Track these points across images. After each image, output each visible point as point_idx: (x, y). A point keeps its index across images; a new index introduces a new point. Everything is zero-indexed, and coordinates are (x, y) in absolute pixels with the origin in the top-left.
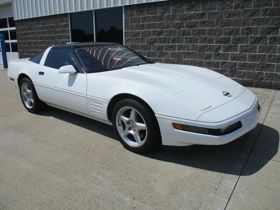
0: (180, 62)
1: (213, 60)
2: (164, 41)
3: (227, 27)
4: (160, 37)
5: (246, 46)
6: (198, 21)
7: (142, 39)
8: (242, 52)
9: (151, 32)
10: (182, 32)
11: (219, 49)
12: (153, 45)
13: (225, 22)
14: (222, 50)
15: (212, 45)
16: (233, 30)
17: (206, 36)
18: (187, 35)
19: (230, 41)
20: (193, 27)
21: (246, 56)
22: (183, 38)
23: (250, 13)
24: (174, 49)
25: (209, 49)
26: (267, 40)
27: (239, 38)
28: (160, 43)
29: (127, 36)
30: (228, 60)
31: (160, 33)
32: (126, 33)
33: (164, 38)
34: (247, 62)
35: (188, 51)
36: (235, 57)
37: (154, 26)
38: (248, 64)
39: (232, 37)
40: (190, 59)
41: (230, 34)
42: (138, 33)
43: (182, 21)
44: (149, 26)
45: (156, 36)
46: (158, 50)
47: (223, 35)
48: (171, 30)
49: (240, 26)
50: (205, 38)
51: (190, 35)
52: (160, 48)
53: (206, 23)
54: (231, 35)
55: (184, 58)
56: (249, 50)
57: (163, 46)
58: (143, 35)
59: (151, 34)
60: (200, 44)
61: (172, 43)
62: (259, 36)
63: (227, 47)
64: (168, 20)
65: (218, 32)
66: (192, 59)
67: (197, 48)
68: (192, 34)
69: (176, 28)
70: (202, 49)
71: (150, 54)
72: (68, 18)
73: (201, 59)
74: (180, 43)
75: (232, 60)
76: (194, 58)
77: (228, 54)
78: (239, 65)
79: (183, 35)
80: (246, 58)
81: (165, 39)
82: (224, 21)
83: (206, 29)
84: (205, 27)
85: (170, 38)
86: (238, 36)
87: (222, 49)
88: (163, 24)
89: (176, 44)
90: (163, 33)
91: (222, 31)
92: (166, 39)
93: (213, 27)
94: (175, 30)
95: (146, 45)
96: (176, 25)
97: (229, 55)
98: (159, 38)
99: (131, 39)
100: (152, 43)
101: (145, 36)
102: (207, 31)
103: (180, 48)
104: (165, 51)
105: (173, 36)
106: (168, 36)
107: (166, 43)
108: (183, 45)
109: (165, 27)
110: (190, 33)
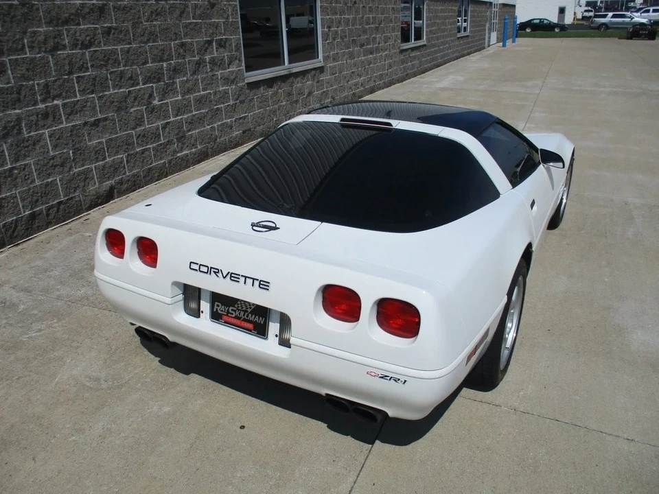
0: (81, 154)
1: (148, 124)
2: (19, 100)
5: (186, 81)
8: (184, 94)
10: (67, 62)
11: (151, 95)
13: (148, 31)
14: (157, 98)
15: (139, 90)
16: (163, 50)
17: (122, 69)
19: (164, 74)
20: (91, 46)
21: (190, 101)
22: (73, 80)
23: (178, 12)
24: (57, 119)
25: (135, 100)
26: (206, 66)
27: (175, 66)
30: (170, 117)
33: (12, 87)
34: (194, 113)
36: (179, 108)
38: (197, 116)
39: (165, 65)
40: (103, 138)
41: (161, 60)
43: (57, 26)
47: (151, 63)
48: (32, 60)
49: (171, 39)
50: (122, 75)
51: (87, 69)
52: (13, 127)
53: (114, 34)
54: (163, 61)
55: (90, 140)
56: (192, 89)
57: (19, 119)
60: (116, 91)
61: (44, 101)
62: (197, 58)
63: (163, 90)
65: (142, 55)
66: (108, 137)
67: (113, 102)
68: (92, 66)
69: (45, 52)
73: (126, 131)
74: (69, 98)
75: (177, 115)
76: (111, 133)
77: (167, 105)
78: (186, 123)
79: (70, 73)
80: (191, 105)
81: (19, 93)
82: (146, 29)
83: (117, 49)
84: (114, 45)
85: (33, 85)
86: (172, 62)
87: (155, 95)
89: (55, 102)
90: (5, 71)
91: (147, 52)
92: (21, 90)
93: (129, 44)
94: (42, 58)
96: (45, 40)
102: (122, 55)
103: (72, 111)
104: (32, 134)
105: (41, 78)
106: (28, 79)
107: (27, 106)
108: (78, 101)
109: (8, 50)
110: (87, 64)
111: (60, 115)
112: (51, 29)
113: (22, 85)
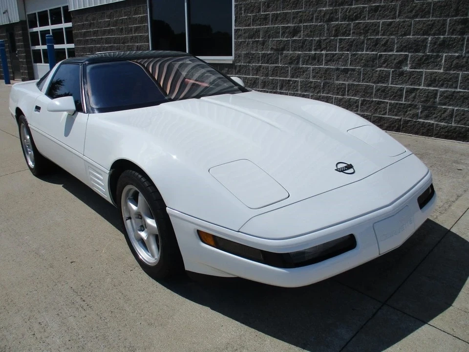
0: (329, 86)
1: (392, 84)
2: (302, 47)
3: (421, 18)
4: (294, 38)
5: (458, 57)
6: (364, 8)
7: (263, 43)
8: (449, 69)
9: (279, 29)
10: (334, 29)
11: (403, 61)
12: (282, 54)
13: (417, 8)
14: (409, 66)
15: (391, 56)
16: (433, 25)
17: (380, 37)
18: (343, 34)
19: (426, 46)
20: (356, 19)
21: (457, 77)
22: (337, 40)
24: (319, 62)
25: (384, 63)
27: (444, 41)
28: (295, 50)
29: (238, 38)
30: (420, 85)
31: (295, 32)
32: (236, 32)
33: (301, 40)
34: (458, 90)
35: (345, 65)
36: (435, 80)
37: (285, 18)
38: (461, 94)
39: (430, 39)
40: (347, 81)
41: (426, 33)
42: (256, 32)
43: (335, 6)
44: (276, 18)
45: (287, 37)
46: (290, 63)
47: (413, 35)
48: (315, 26)
49: (448, 16)
50: (377, 42)
51: (349, 35)
52: (295, 60)
53: (380, 11)
54: (429, 35)
55: (337, 80)
56: (463, 67)
57: (299, 57)
58: (265, 36)
59: (279, 33)
60: (368, 53)
61: (315, 50)
63: (421, 59)
64: (310, 5)
65: (404, 28)
66: (351, 82)
67: (362, 60)
68: (353, 33)
69: (324, 22)
70: (371, 62)
71: (276, 70)
72: (146, 6)
73: (367, 82)
74: (331, 51)
75: (429, 85)
76: (355, 80)
77: (421, 73)
78: (441, 96)
79: (336, 35)
80: (457, 81)
81: (303, 43)
82: (415, 6)
83: (379, 22)
84: (378, 19)
85: (312, 40)
86: (442, 37)
87: (409, 62)
88: (301, 14)
89: (323, 52)
90: (301, 31)
91: (410, 26)
92: (305, 42)
93: (393, 18)
94: (321, 25)
95: (270, 54)
96: (324, 15)
97: (422, 75)
98: (294, 41)
99: (245, 42)
100: (280, 50)
101: (269, 38)
102: (382, 27)
103: (331, 59)
104: (304, 66)
105: (317, 37)
106: (309, 36)
107: (306, 51)
108: (336, 54)
109: (304, 20)
110: (350, 31)
111: (322, 60)
112: (331, 8)
113: (306, 40)
